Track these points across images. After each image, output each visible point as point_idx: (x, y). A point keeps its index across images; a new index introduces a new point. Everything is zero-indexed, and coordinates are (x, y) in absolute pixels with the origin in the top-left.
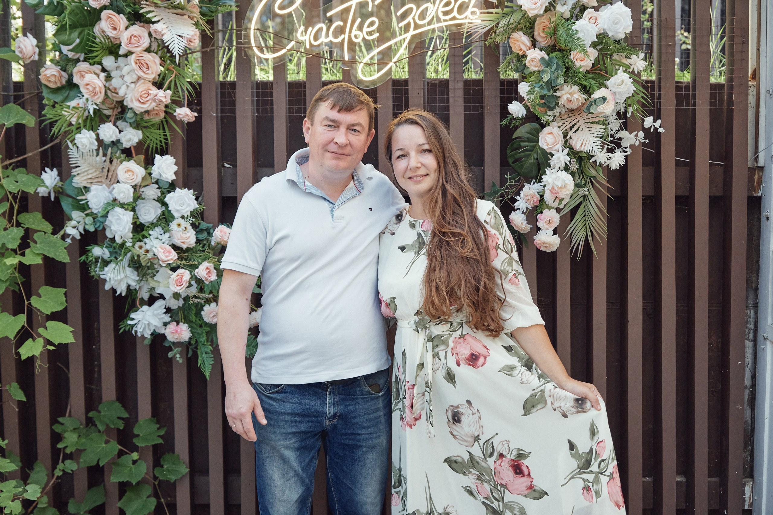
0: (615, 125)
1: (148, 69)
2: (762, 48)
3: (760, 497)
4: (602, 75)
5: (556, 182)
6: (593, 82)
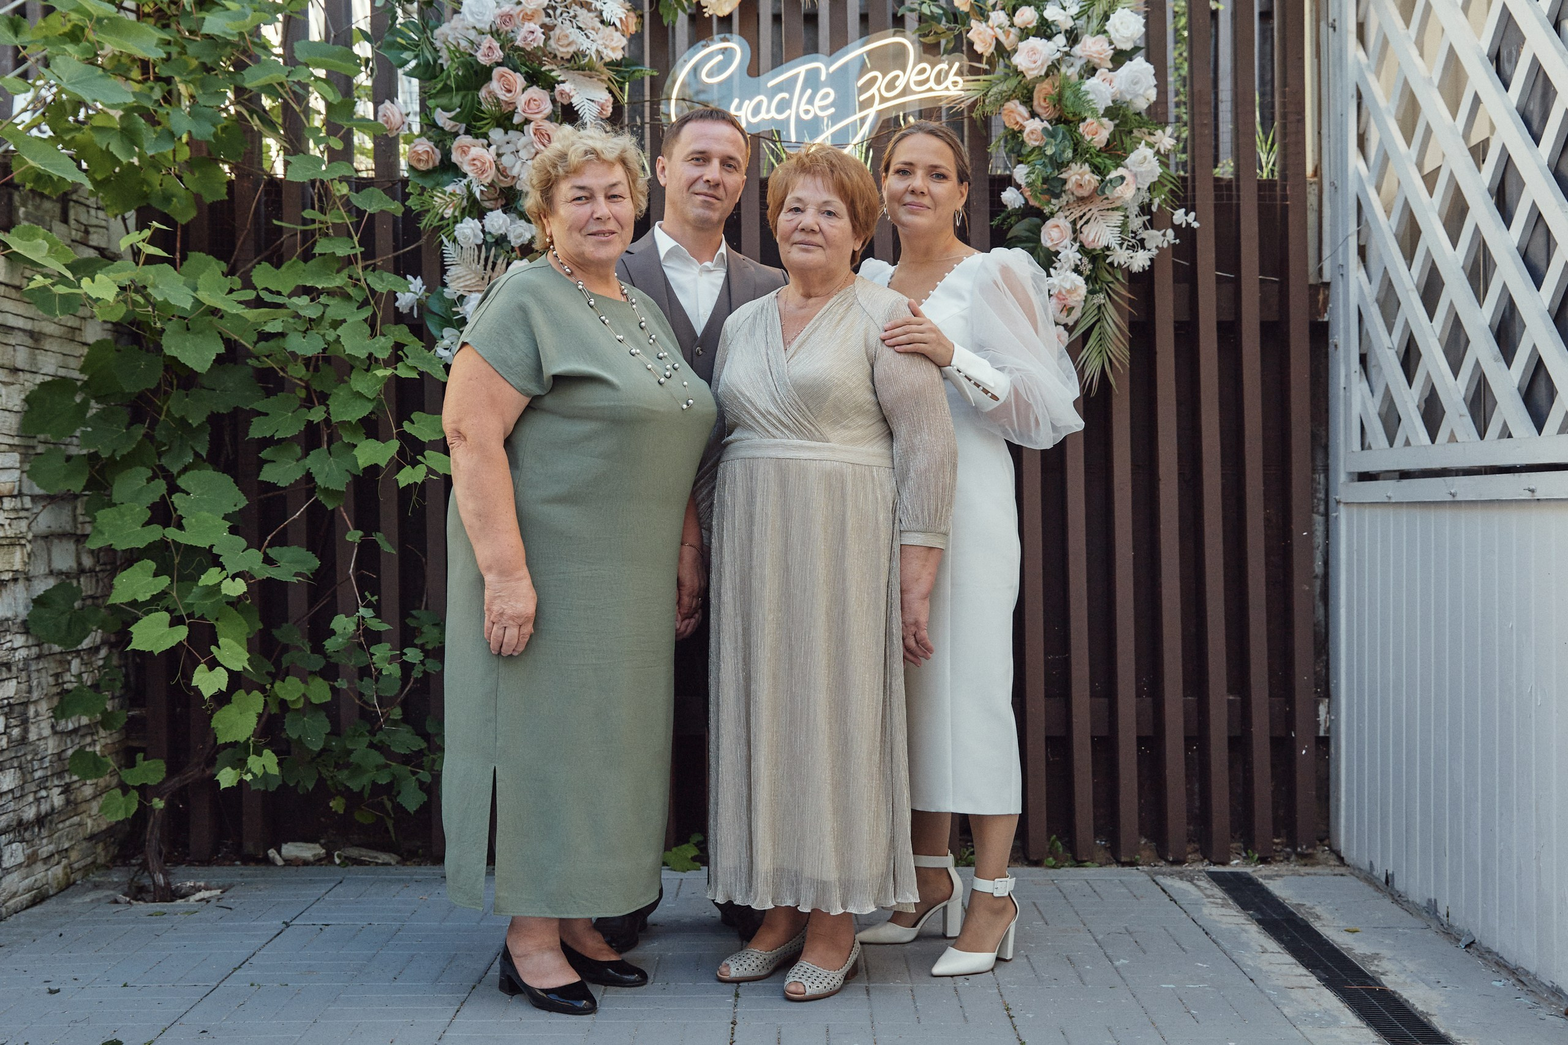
0: (1136, 223)
1: (550, 141)
2: (1324, 131)
3: (1338, 714)
4: (1119, 156)
5: (1063, 284)
6: (1108, 162)
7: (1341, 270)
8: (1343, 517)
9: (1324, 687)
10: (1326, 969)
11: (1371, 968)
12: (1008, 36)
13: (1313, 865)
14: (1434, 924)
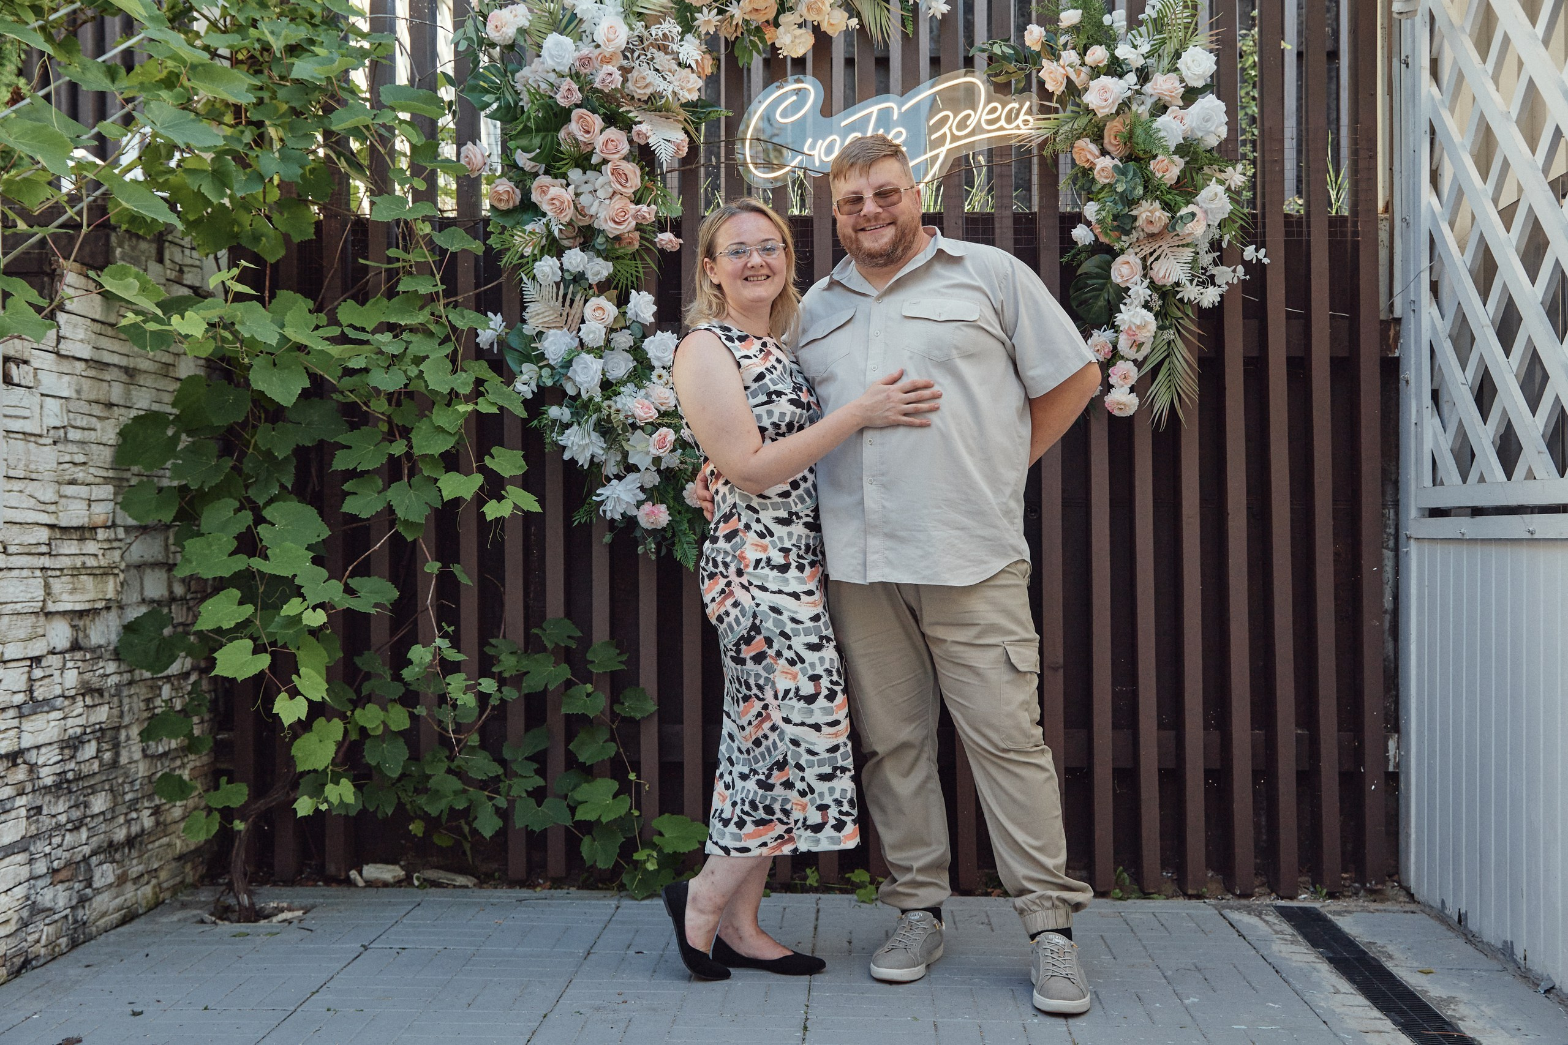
1: (627, 181)
2: (1396, 167)
5: (1133, 320)
7: (1413, 305)
8: (1414, 554)
9: (1394, 722)
10: (1402, 1013)
11: (1447, 1013)
12: (1079, 75)
13: (1382, 901)
14: (1511, 967)
